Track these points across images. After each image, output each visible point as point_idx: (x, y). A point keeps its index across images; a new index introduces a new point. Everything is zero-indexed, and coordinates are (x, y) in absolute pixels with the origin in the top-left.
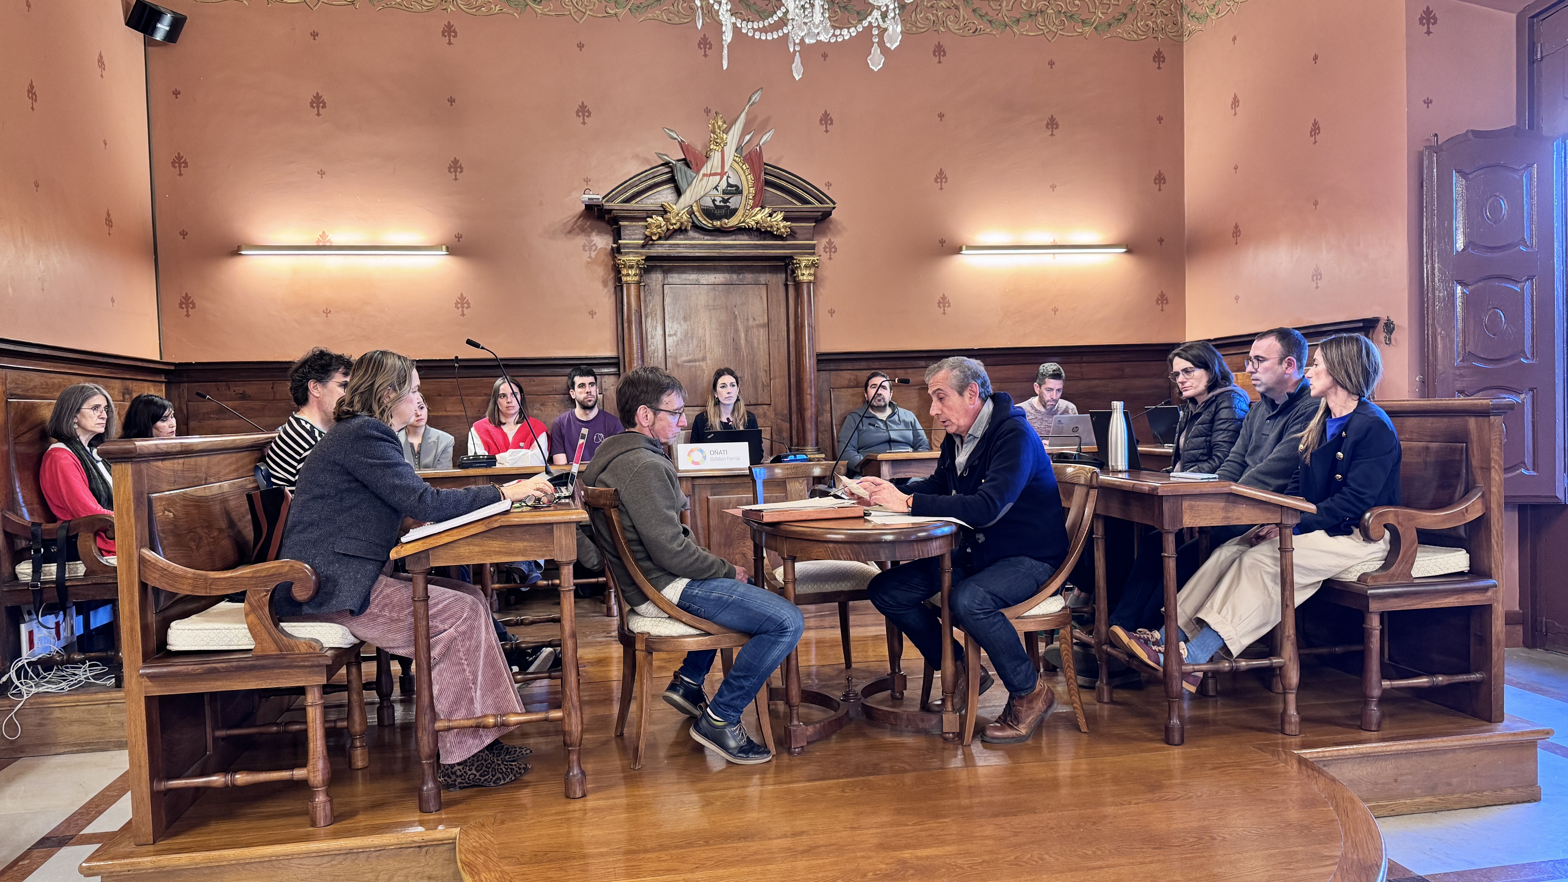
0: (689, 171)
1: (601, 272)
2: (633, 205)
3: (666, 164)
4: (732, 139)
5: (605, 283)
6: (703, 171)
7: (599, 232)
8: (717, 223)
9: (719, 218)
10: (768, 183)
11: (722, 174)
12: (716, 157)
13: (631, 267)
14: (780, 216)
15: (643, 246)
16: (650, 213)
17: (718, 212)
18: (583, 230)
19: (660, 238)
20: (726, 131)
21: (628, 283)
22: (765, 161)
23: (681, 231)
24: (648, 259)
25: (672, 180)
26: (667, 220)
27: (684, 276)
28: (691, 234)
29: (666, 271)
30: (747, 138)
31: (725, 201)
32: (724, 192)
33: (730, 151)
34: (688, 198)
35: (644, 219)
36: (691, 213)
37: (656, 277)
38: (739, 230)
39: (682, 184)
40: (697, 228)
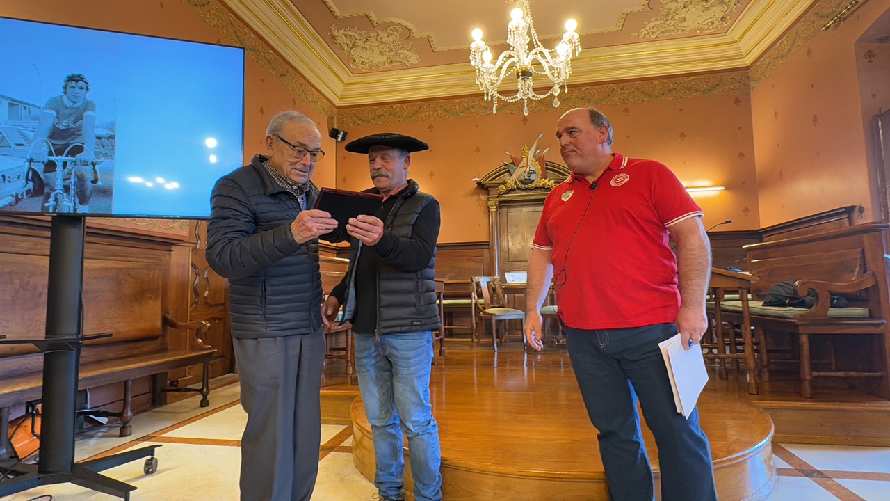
0: (514, 167)
1: (483, 209)
2: (494, 181)
3: (506, 165)
4: (531, 153)
5: (485, 213)
6: (520, 166)
7: (483, 194)
8: (526, 186)
9: (527, 184)
10: (547, 169)
11: (527, 166)
12: (525, 160)
13: (493, 205)
14: (552, 182)
15: (498, 197)
16: (500, 184)
17: (526, 181)
18: (476, 194)
19: (504, 194)
20: (529, 150)
21: (492, 212)
22: (545, 159)
23: (512, 190)
24: (500, 202)
25: (508, 171)
26: (506, 186)
27: (516, 209)
28: (517, 191)
29: (508, 207)
30: (538, 151)
31: (529, 177)
32: (528, 173)
33: (531, 157)
34: (514, 177)
35: (497, 187)
36: (516, 183)
37: (504, 210)
38: (536, 188)
39: (511, 171)
40: (519, 188)
